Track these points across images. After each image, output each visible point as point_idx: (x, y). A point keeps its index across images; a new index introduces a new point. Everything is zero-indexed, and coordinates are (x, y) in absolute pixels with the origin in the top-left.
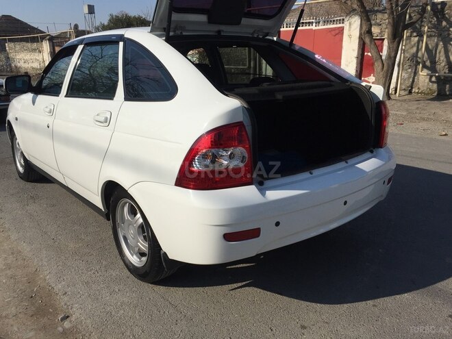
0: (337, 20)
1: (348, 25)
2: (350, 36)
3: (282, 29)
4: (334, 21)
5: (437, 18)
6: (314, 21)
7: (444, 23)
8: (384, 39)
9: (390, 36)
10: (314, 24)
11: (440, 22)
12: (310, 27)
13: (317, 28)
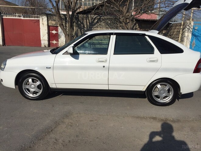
0: (34, 16)
1: (41, 19)
2: (43, 24)
3: (3, 17)
4: (33, 16)
5: (77, 20)
6: (22, 15)
7: (79, 23)
8: (58, 26)
9: (70, 27)
10: (22, 17)
11: (78, 22)
12: (20, 18)
13: (24, 19)
